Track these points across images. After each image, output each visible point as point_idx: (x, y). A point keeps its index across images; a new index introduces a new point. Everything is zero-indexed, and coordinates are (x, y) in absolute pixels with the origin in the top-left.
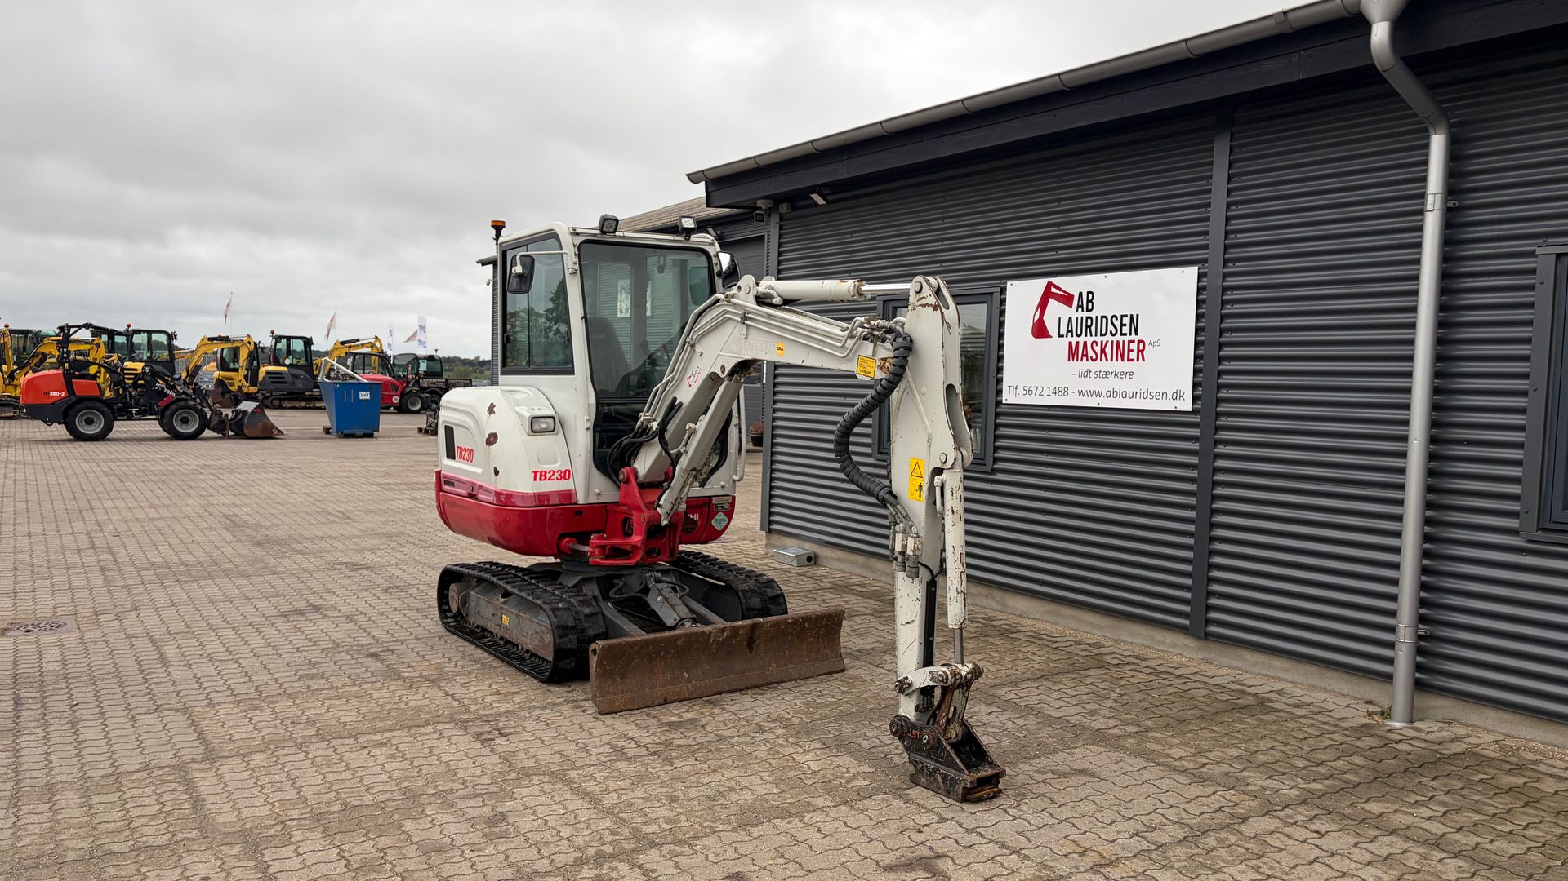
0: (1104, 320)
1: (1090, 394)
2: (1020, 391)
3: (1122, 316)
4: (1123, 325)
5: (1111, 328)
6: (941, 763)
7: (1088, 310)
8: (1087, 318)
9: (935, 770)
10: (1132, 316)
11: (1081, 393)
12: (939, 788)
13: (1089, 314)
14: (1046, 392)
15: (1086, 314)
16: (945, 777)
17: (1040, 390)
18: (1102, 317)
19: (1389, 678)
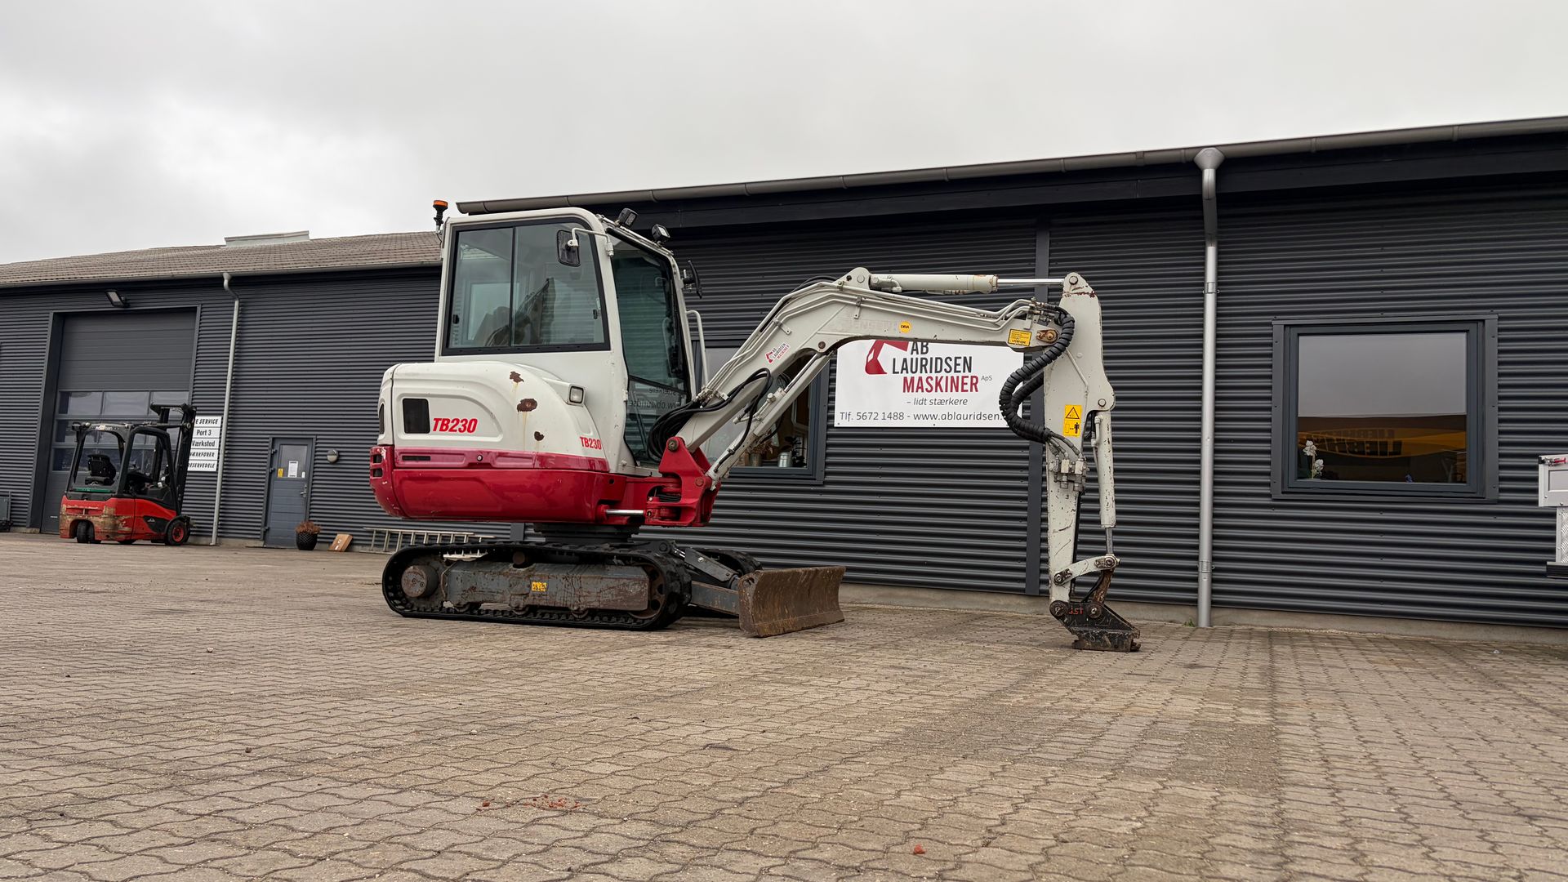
0: (939, 361)
1: (926, 417)
2: (854, 416)
3: (956, 358)
4: (956, 365)
5: (945, 366)
6: (1105, 628)
7: (922, 353)
8: (922, 359)
9: (1101, 634)
10: (965, 358)
11: (917, 417)
12: (1107, 646)
13: (923, 356)
14: (881, 416)
15: (920, 356)
16: (1112, 637)
17: (874, 416)
18: (937, 359)
19: (1194, 603)
